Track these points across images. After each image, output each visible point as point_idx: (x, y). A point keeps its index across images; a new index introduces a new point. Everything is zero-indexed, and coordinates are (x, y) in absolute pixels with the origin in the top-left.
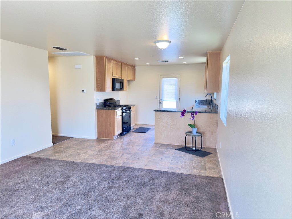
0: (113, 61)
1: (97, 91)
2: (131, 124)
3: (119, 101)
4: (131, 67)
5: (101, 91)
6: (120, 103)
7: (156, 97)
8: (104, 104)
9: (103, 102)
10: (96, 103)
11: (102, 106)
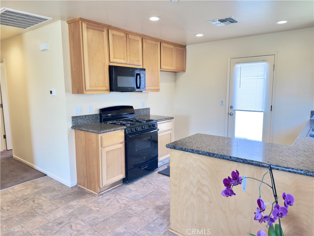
0: (110, 30)
1: (73, 93)
2: (157, 156)
3: (148, 109)
4: (172, 47)
5: (78, 93)
6: (149, 113)
7: (222, 101)
8: (99, 117)
9: (96, 114)
10: (72, 117)
11: (93, 121)
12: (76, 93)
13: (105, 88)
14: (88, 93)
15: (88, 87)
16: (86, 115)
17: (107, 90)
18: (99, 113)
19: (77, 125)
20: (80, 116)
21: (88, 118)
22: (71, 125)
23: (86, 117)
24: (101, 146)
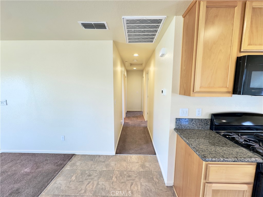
0: (248, 3)
1: (180, 94)
8: (209, 123)
9: (206, 119)
10: (176, 119)
11: (201, 126)
12: (182, 95)
13: (225, 90)
14: (196, 95)
15: (197, 88)
16: (193, 119)
17: (228, 92)
18: (210, 118)
19: (180, 128)
20: (185, 119)
21: (195, 123)
22: (174, 126)
23: (192, 121)
24: (205, 178)
